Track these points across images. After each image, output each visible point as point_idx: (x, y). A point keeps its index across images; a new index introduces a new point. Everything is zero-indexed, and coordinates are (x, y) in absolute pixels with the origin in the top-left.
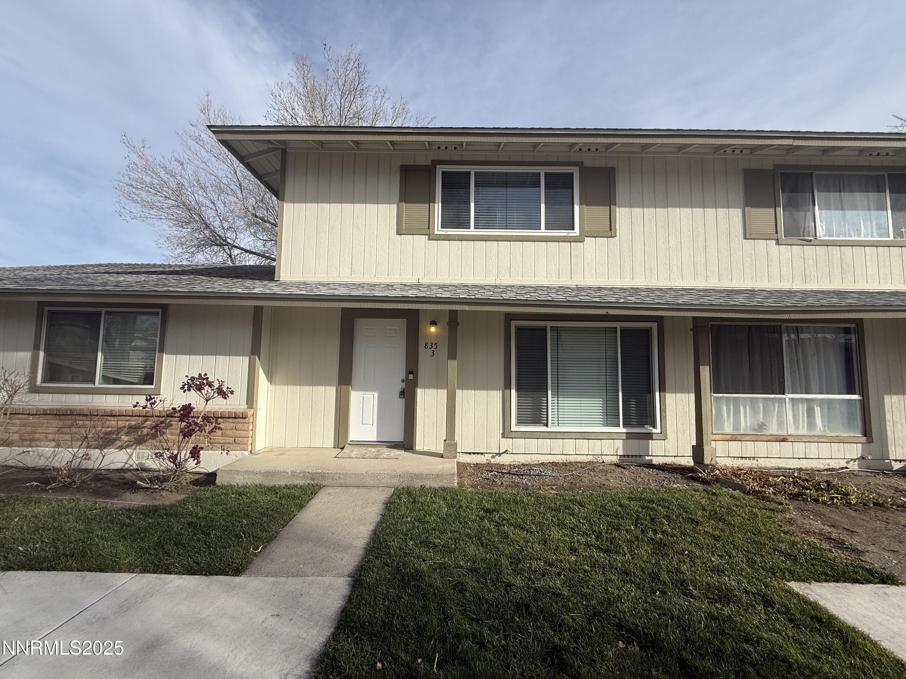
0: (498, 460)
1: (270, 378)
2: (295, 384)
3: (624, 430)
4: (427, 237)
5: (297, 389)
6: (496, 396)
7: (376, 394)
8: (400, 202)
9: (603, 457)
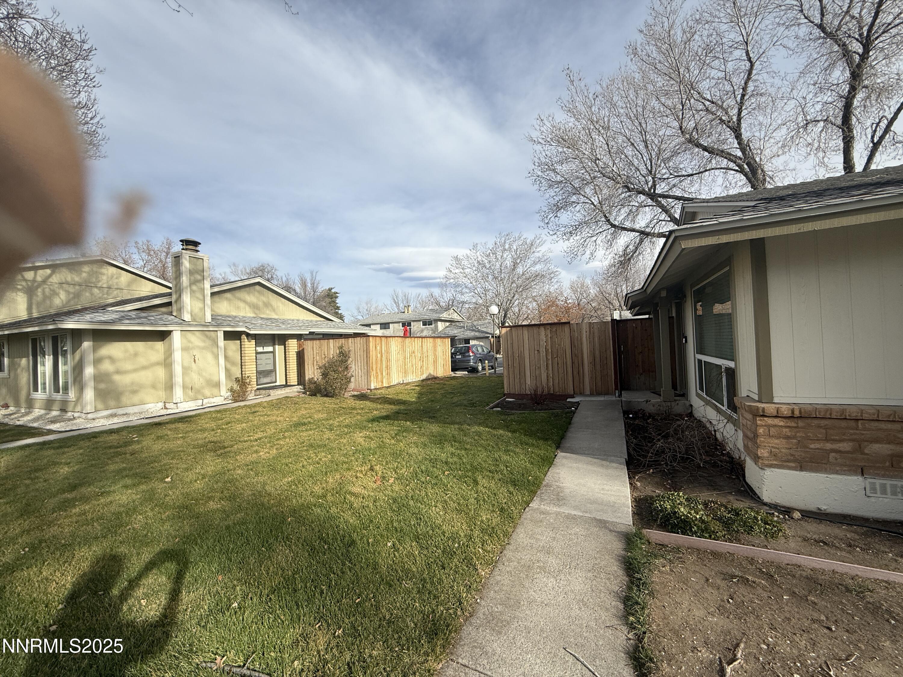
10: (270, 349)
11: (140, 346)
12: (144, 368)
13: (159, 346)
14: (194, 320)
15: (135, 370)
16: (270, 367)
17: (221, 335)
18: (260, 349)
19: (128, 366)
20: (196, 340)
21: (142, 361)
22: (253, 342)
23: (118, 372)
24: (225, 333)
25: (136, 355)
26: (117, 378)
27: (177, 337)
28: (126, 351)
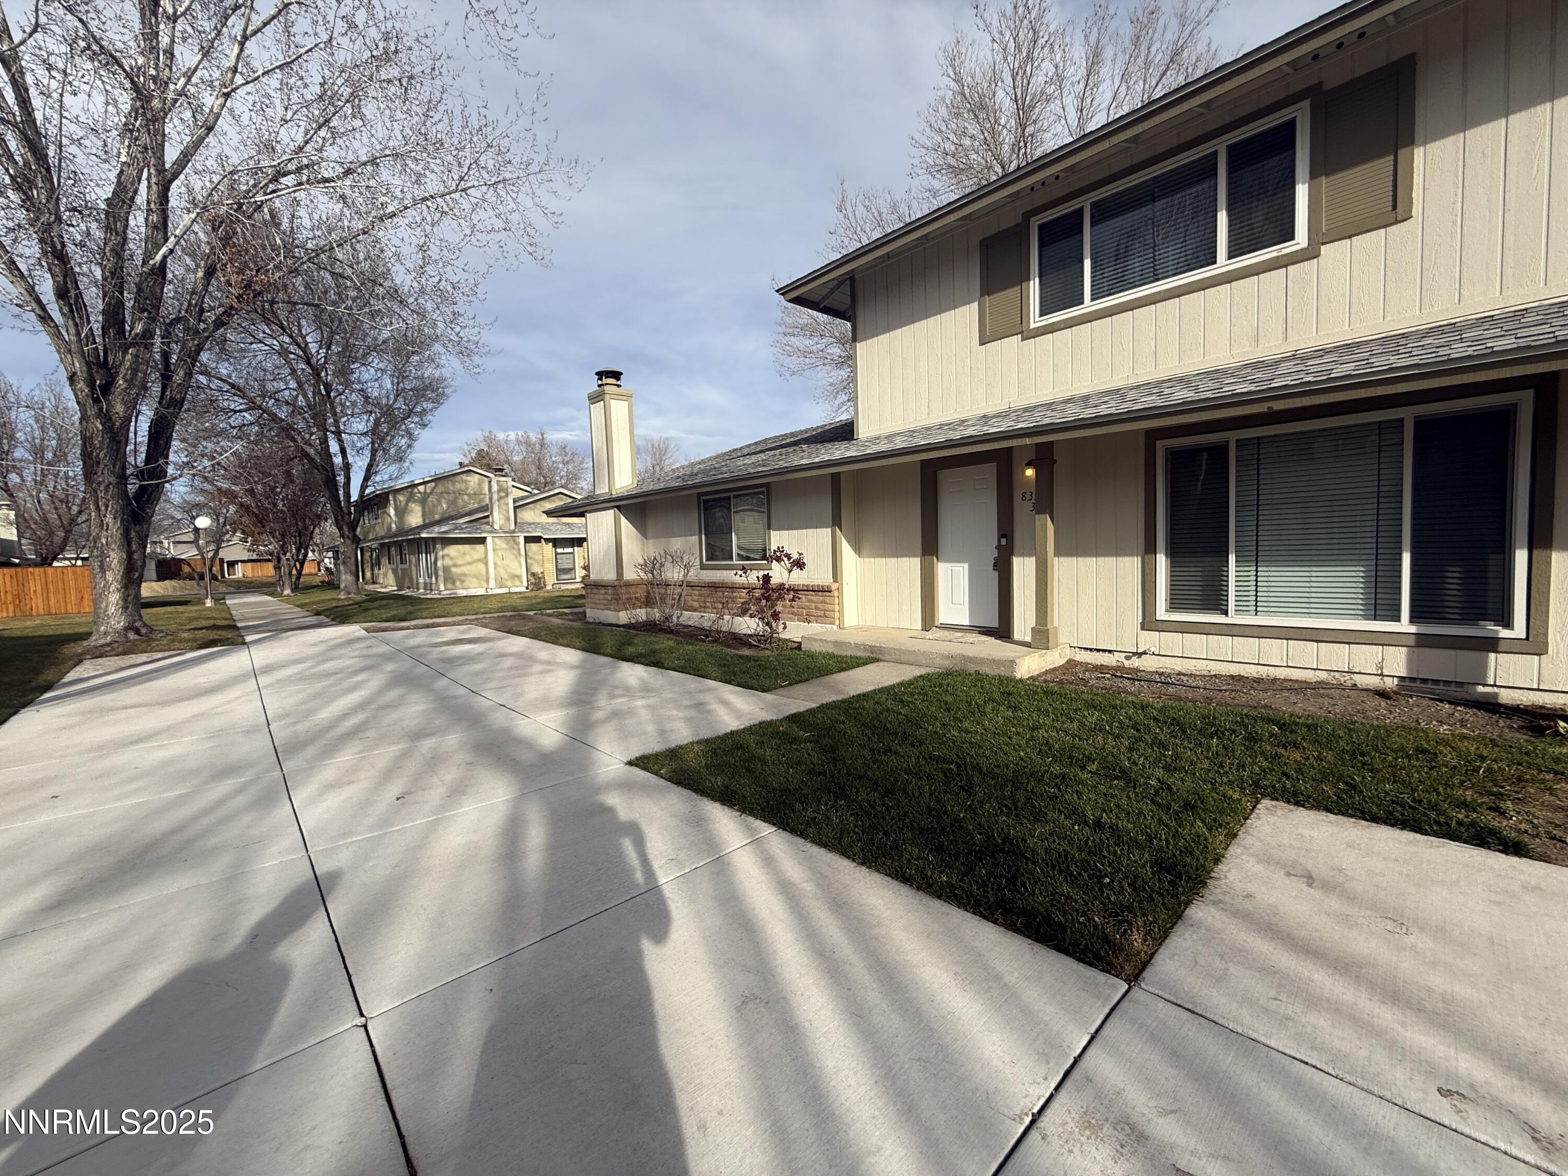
0: (1135, 662)
1: (858, 550)
2: (881, 556)
3: (1413, 629)
4: (1020, 336)
5: (883, 561)
6: (1132, 565)
7: (966, 566)
8: (981, 296)
9: (1356, 677)
10: (570, 550)
11: (466, 548)
12: (470, 563)
13: (480, 547)
14: (501, 528)
15: (464, 565)
16: (571, 566)
17: (522, 540)
18: (560, 550)
19: (460, 562)
20: (501, 544)
21: (468, 559)
22: (550, 544)
23: (455, 565)
24: (525, 537)
25: (464, 554)
26: (454, 569)
27: (489, 541)
28: (459, 551)
